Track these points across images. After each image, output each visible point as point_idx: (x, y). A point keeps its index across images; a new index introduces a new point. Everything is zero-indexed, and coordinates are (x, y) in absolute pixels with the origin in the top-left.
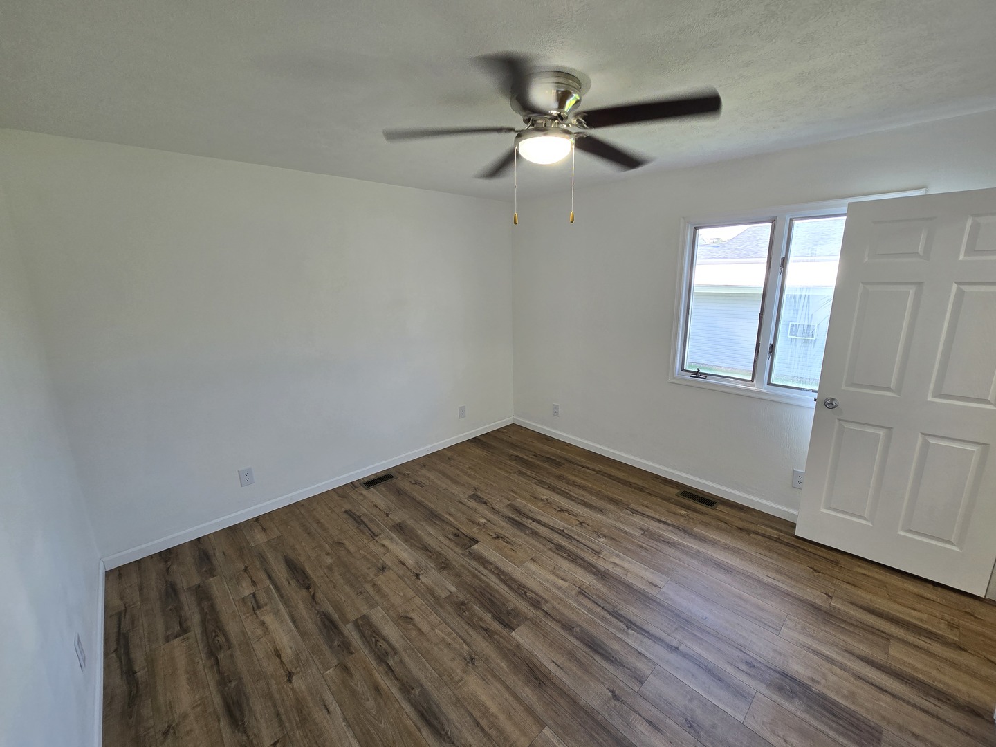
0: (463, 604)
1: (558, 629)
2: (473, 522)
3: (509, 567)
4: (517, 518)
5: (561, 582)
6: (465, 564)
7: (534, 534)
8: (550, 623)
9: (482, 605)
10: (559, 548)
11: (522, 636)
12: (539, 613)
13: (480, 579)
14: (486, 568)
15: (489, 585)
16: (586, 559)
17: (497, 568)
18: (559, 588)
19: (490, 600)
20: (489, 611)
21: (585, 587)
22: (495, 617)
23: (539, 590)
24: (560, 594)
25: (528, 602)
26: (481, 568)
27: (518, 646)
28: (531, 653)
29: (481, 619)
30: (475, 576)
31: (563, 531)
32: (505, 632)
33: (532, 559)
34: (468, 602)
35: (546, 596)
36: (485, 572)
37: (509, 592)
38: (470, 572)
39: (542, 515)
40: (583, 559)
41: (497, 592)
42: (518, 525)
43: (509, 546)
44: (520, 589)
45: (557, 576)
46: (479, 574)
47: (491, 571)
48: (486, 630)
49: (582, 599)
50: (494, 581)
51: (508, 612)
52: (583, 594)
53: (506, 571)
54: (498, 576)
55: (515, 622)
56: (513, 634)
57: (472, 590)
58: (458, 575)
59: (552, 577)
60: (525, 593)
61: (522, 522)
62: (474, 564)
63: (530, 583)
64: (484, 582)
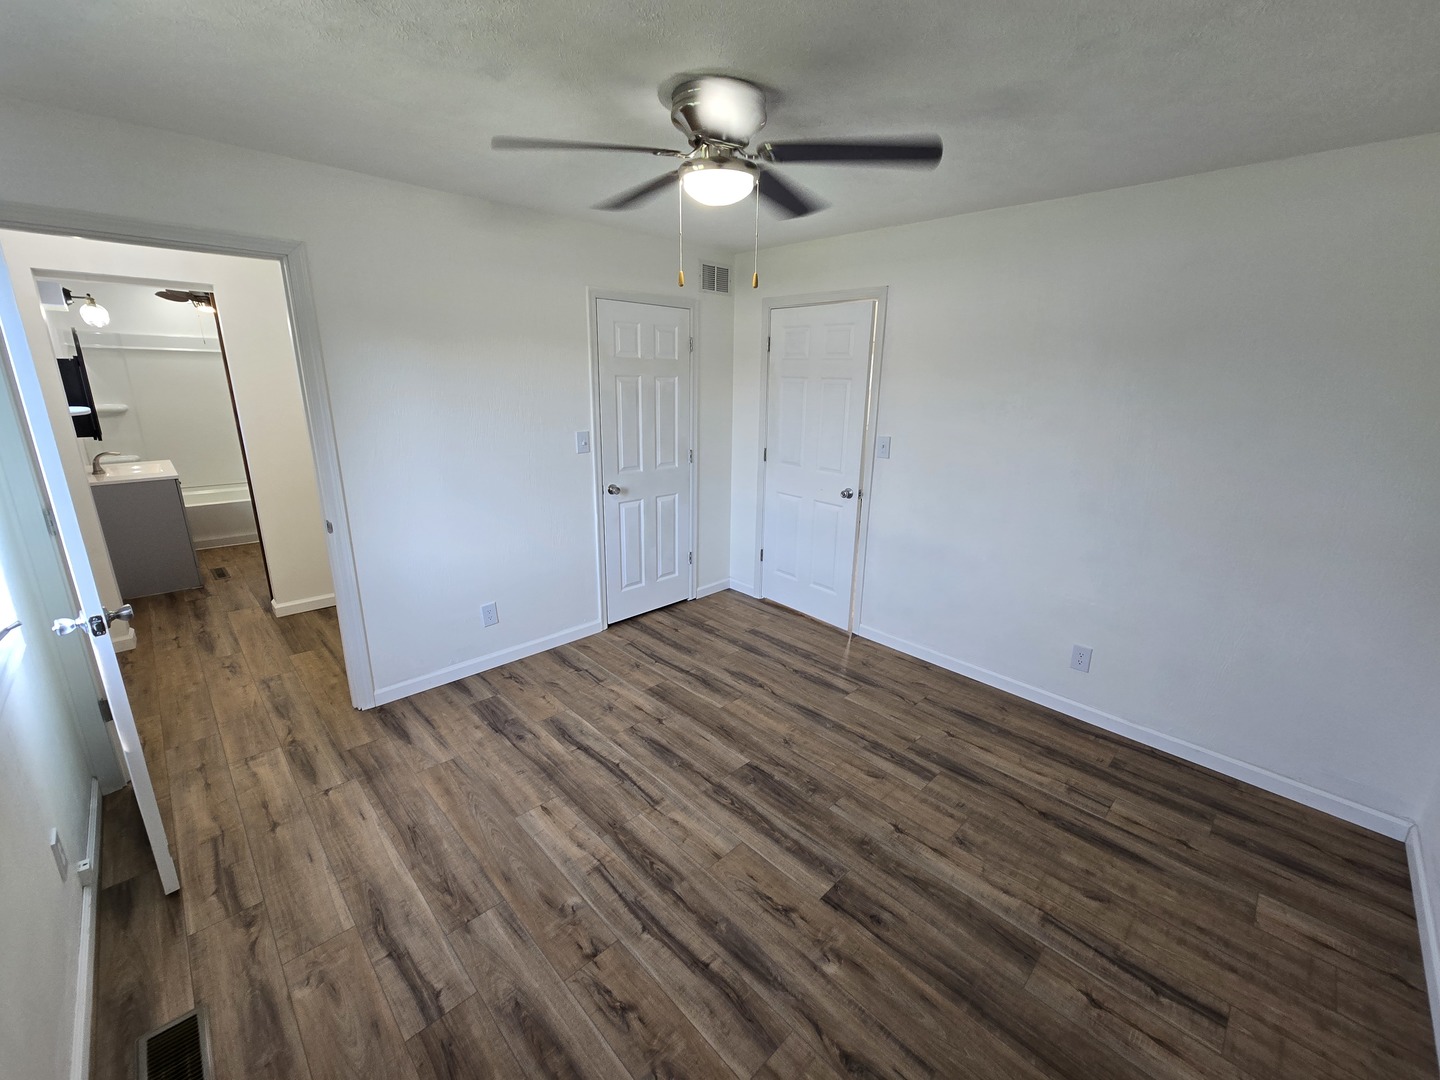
0: (814, 791)
1: (697, 765)
2: (856, 966)
3: (758, 843)
4: (747, 977)
5: (679, 817)
6: (832, 849)
7: (708, 922)
8: (705, 770)
9: (788, 789)
10: (664, 884)
11: (738, 759)
12: (716, 779)
13: (801, 824)
14: (796, 842)
15: (785, 813)
16: (624, 857)
17: (777, 841)
18: (685, 809)
19: (779, 795)
20: (780, 784)
21: (648, 811)
22: (771, 777)
23: (714, 808)
24: (685, 801)
25: (729, 792)
26: (803, 841)
27: (742, 752)
28: (728, 746)
29: (787, 774)
30: (808, 827)
31: (644, 929)
32: (756, 763)
33: (717, 856)
34: (807, 792)
35: (705, 798)
36: (795, 835)
37: (755, 805)
38: (818, 835)
39: (682, 989)
40: (631, 856)
41: (772, 805)
42: (744, 954)
43: (761, 887)
44: (739, 808)
45: (683, 828)
46: (804, 831)
47: (786, 837)
48: (778, 764)
49: (655, 793)
50: (779, 820)
51: (754, 780)
52: (653, 801)
53: (763, 836)
54: (774, 828)
55: (745, 771)
56: (747, 761)
57: (806, 806)
58: (835, 830)
59: (691, 824)
60: (732, 804)
61: (737, 966)
62: (816, 850)
63: (724, 816)
64: (794, 819)
